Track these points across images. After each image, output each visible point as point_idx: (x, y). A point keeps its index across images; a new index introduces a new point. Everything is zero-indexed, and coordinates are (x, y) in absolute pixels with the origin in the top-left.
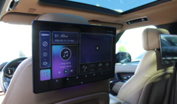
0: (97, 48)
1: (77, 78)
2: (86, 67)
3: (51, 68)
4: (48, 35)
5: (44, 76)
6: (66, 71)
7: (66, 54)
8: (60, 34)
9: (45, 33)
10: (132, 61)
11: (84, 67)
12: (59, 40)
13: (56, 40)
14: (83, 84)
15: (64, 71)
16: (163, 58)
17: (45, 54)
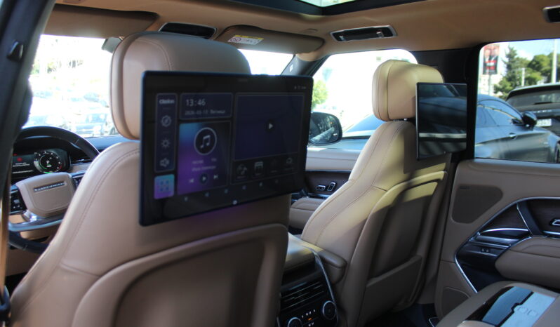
0: (271, 126)
1: (226, 191)
2: (245, 169)
3: (175, 173)
4: (172, 102)
5: (162, 190)
6: (204, 179)
7: (207, 140)
8: (196, 99)
9: (166, 98)
10: (344, 135)
11: (240, 168)
12: (193, 113)
13: (188, 113)
14: (237, 204)
15: (201, 178)
16: (422, 135)
17: (166, 143)
